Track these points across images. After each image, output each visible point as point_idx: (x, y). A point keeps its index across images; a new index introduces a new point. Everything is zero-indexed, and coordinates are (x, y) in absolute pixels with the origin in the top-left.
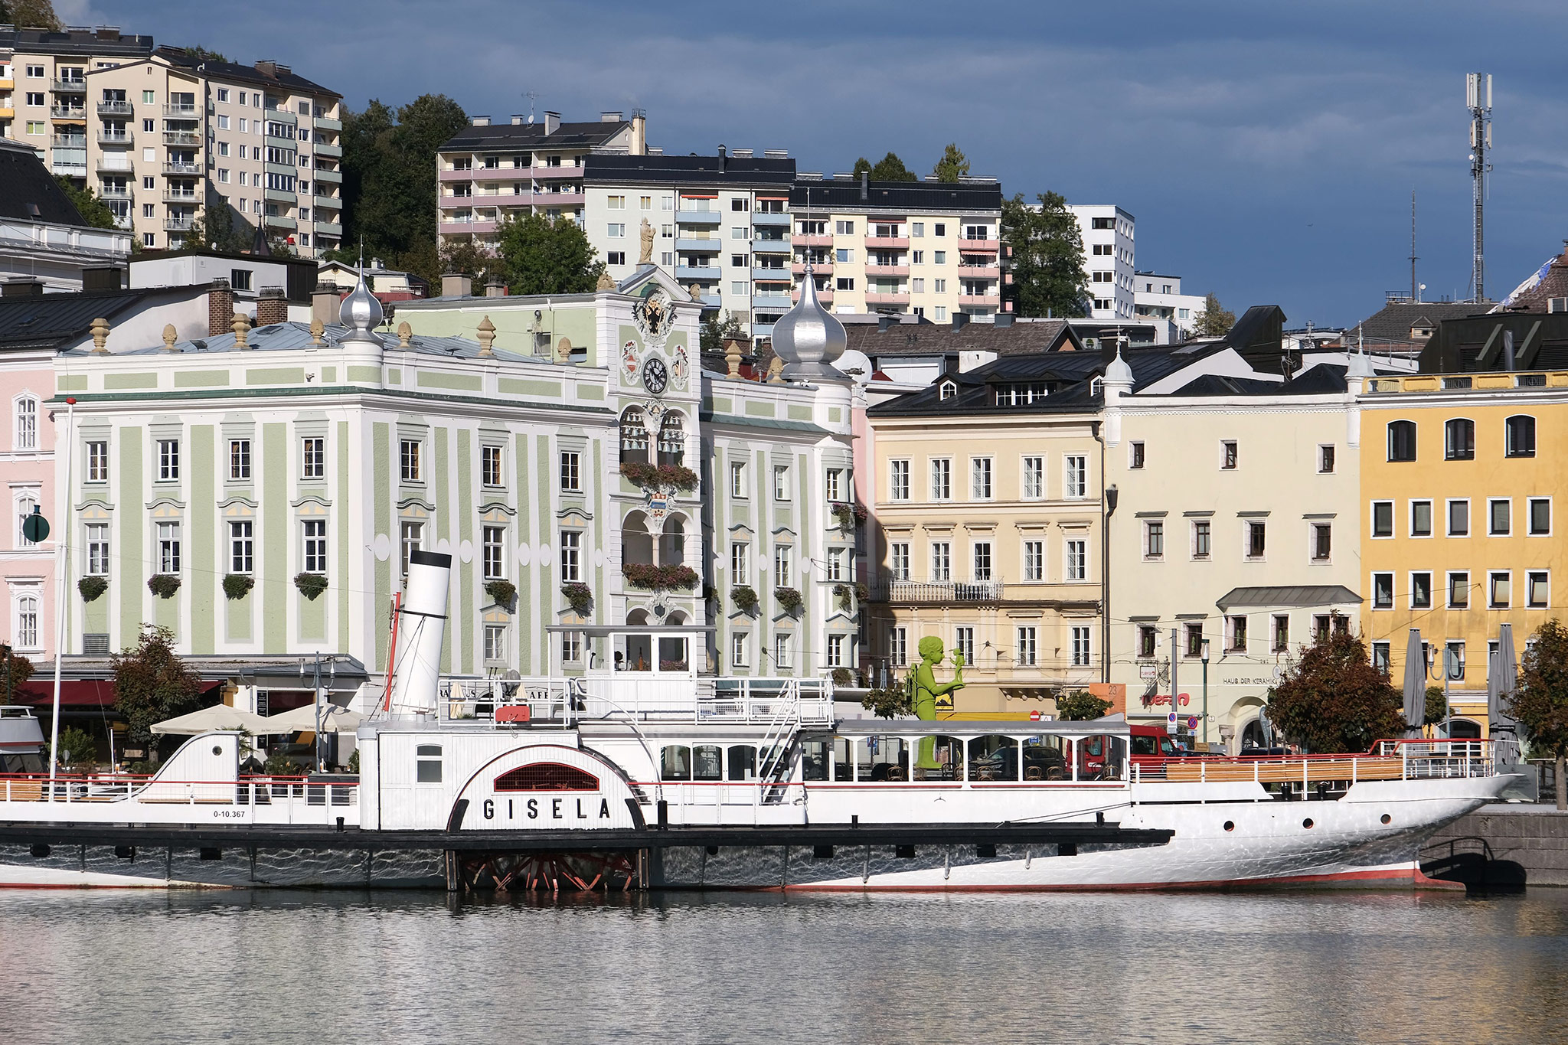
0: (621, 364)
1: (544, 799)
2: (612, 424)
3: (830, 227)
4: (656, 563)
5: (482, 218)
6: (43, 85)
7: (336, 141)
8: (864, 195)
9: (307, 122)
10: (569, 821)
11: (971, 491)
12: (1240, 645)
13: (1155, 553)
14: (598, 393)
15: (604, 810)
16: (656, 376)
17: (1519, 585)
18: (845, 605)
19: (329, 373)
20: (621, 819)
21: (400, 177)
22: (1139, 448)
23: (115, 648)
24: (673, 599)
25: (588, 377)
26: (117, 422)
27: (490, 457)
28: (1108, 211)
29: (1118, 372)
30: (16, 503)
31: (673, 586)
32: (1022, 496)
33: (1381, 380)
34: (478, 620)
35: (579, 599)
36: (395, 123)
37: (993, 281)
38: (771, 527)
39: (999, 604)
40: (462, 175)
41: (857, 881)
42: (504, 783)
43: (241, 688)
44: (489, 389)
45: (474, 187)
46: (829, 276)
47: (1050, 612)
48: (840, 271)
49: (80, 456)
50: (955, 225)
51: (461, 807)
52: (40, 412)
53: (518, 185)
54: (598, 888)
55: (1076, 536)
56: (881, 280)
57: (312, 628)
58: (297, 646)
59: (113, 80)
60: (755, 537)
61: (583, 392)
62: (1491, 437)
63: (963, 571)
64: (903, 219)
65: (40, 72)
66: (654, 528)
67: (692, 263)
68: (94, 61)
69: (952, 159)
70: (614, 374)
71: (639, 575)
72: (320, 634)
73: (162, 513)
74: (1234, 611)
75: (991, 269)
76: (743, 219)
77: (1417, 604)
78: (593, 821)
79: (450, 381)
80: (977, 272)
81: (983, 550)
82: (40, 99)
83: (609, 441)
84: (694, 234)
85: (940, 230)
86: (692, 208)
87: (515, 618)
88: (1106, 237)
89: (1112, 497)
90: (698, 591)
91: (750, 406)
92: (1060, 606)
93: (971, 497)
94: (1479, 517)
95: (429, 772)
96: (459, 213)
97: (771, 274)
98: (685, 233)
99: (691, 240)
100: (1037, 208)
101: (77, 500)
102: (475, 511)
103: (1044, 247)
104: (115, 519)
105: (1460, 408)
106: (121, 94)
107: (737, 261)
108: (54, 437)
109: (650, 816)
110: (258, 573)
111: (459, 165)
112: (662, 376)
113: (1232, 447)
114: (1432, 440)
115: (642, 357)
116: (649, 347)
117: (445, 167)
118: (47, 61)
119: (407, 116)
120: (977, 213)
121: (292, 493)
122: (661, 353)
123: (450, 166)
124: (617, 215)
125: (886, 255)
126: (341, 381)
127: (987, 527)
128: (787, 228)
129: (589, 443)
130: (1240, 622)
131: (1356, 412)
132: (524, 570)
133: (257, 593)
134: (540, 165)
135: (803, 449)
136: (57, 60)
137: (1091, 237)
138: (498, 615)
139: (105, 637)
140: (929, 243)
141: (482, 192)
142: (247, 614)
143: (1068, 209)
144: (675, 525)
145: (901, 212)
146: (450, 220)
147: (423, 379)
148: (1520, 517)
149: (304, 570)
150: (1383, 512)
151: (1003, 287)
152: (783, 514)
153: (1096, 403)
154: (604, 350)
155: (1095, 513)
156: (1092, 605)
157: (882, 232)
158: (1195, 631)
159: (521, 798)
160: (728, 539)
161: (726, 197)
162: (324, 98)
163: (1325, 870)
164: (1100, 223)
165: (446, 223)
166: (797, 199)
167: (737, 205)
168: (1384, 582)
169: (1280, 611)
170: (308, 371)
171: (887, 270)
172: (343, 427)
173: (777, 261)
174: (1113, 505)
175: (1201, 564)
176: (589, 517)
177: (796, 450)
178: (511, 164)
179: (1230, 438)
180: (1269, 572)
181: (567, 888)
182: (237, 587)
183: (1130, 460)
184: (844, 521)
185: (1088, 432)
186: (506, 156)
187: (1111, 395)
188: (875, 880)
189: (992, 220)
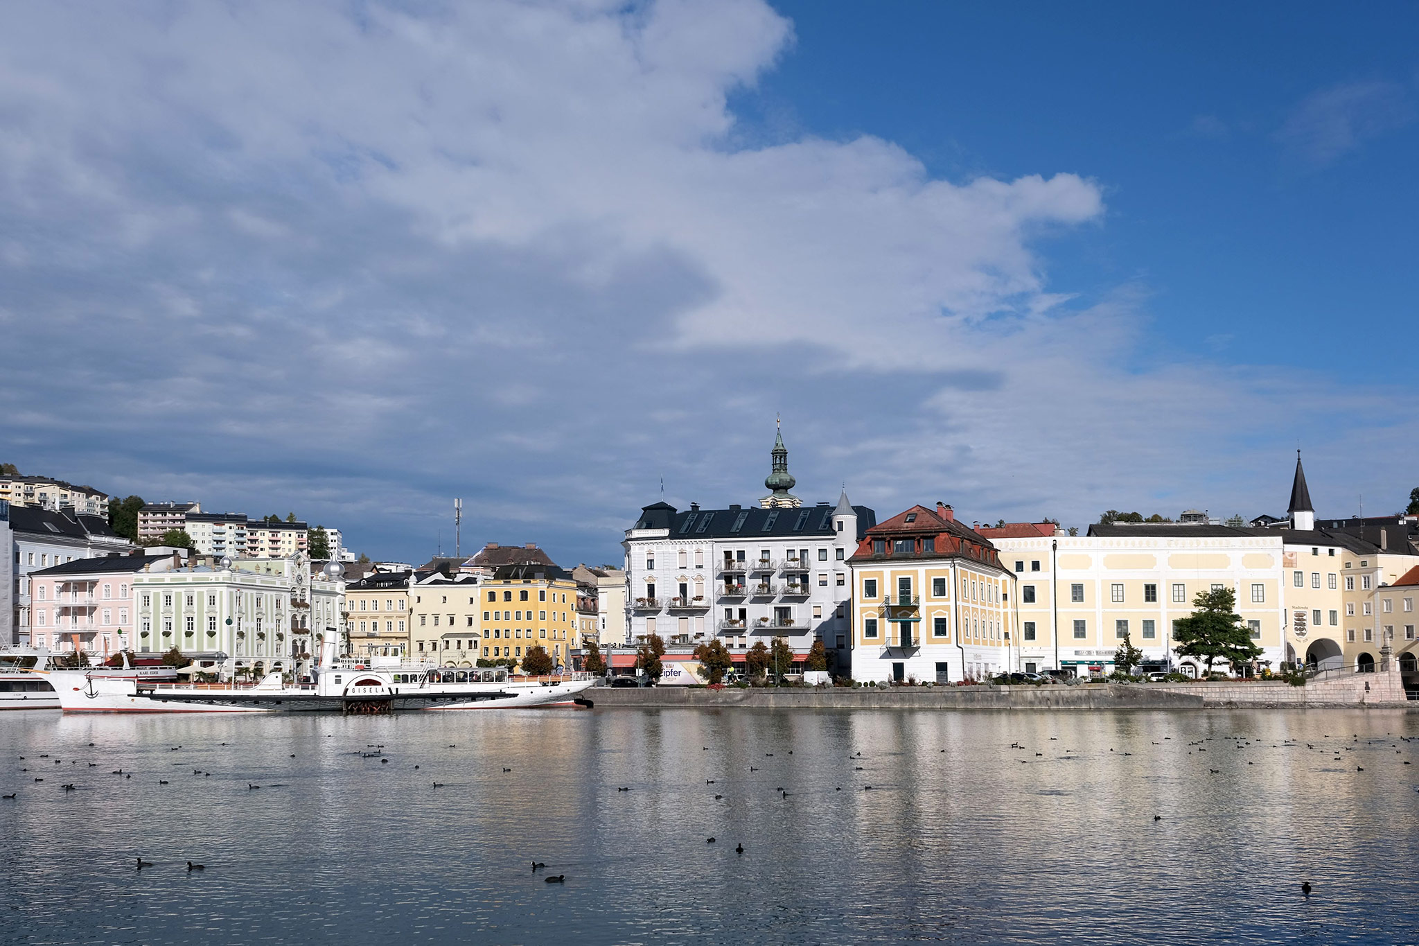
0: (291, 576)
1: (368, 688)
2: (289, 592)
3: (258, 534)
4: (299, 627)
5: (152, 530)
6: (21, 491)
7: (107, 508)
8: (268, 526)
9: (98, 502)
10: (374, 693)
11: (372, 608)
12: (447, 648)
13: (423, 624)
14: (285, 584)
15: (383, 690)
16: (300, 579)
17: (523, 633)
18: (344, 638)
19: (217, 578)
20: (387, 693)
21: (125, 518)
22: (419, 598)
23: (151, 650)
24: (303, 637)
25: (283, 580)
26: (152, 591)
27: (258, 600)
28: (336, 531)
29: (413, 578)
30: (120, 612)
31: (303, 633)
32: (386, 610)
33: (485, 581)
34: (255, 642)
35: (281, 637)
36: (122, 503)
37: (305, 549)
38: (326, 618)
39: (380, 637)
40: (145, 518)
41: (442, 707)
42: (357, 684)
43: (195, 661)
44: (258, 583)
45: (149, 521)
46: (258, 547)
47: (394, 639)
48: (261, 546)
49: (141, 600)
50: (294, 534)
51: (346, 690)
52: (128, 588)
53: (162, 521)
54: (380, 710)
55: (401, 620)
56: (273, 549)
57: (211, 645)
58: (207, 650)
59: (43, 490)
60: (322, 621)
61: (282, 583)
62: (516, 595)
63: (369, 629)
64: (279, 532)
65: (20, 487)
66: (299, 618)
67: (217, 543)
68: (37, 485)
69: (291, 516)
70: (289, 579)
71: (296, 631)
72: (214, 647)
73: (166, 615)
74: (445, 639)
75: (305, 546)
76: (232, 531)
77: (496, 637)
78: (380, 693)
79: (248, 581)
80: (301, 547)
81: (375, 624)
82: (19, 495)
83: (287, 597)
84: (218, 535)
85: (290, 535)
86: (217, 528)
87: (265, 642)
88: (335, 537)
89: (411, 610)
90: (310, 635)
91: (321, 587)
92: (397, 638)
93: (372, 610)
94: (513, 616)
95: (338, 681)
96: (144, 528)
97: (240, 547)
98: (215, 535)
99: (217, 537)
100: (316, 529)
101: (140, 611)
102: (255, 615)
103: (317, 540)
104: (152, 617)
105: (507, 588)
106: (45, 494)
107: (230, 543)
108: (133, 595)
109: (394, 692)
110: (195, 631)
111: (144, 515)
112: (301, 579)
113: (445, 598)
114: (500, 596)
115: (296, 575)
116: (298, 572)
117: (140, 516)
118: (22, 484)
119: (126, 501)
120: (300, 531)
121: (206, 609)
122: (301, 574)
123: (142, 515)
124: (195, 530)
125: (273, 542)
126: (221, 581)
127: (377, 617)
128: (245, 534)
129: (283, 597)
130: (447, 642)
131: (479, 589)
132: (267, 629)
133: (195, 636)
134: (169, 516)
135: (334, 598)
136: (25, 484)
137: (330, 537)
138: (261, 641)
139: (148, 648)
140: (287, 539)
141: (152, 523)
142: (192, 641)
143: (325, 530)
144: (304, 617)
145: (278, 530)
146: (142, 530)
147: (242, 580)
148: (524, 616)
149: (209, 630)
150: (487, 615)
151: (308, 551)
152: (329, 615)
153: (407, 586)
154: (286, 573)
155: (407, 614)
156: (406, 638)
157: (273, 535)
158: (435, 645)
159: (361, 688)
160: (315, 621)
161: (227, 525)
162: (103, 496)
163: (553, 703)
164: (332, 534)
165: (140, 531)
166: (248, 526)
167: (230, 528)
168: (487, 632)
169: (459, 639)
170: (211, 578)
171: (274, 546)
172: (221, 592)
173: (242, 543)
174: (411, 613)
175: (436, 627)
176: (283, 616)
177: (332, 598)
178: (161, 515)
179: (444, 595)
180: (454, 629)
181: (372, 710)
182: (189, 634)
183: (417, 601)
184: (344, 616)
185: (405, 593)
186: (159, 513)
187: (411, 584)
188: (446, 707)
189: (305, 533)
